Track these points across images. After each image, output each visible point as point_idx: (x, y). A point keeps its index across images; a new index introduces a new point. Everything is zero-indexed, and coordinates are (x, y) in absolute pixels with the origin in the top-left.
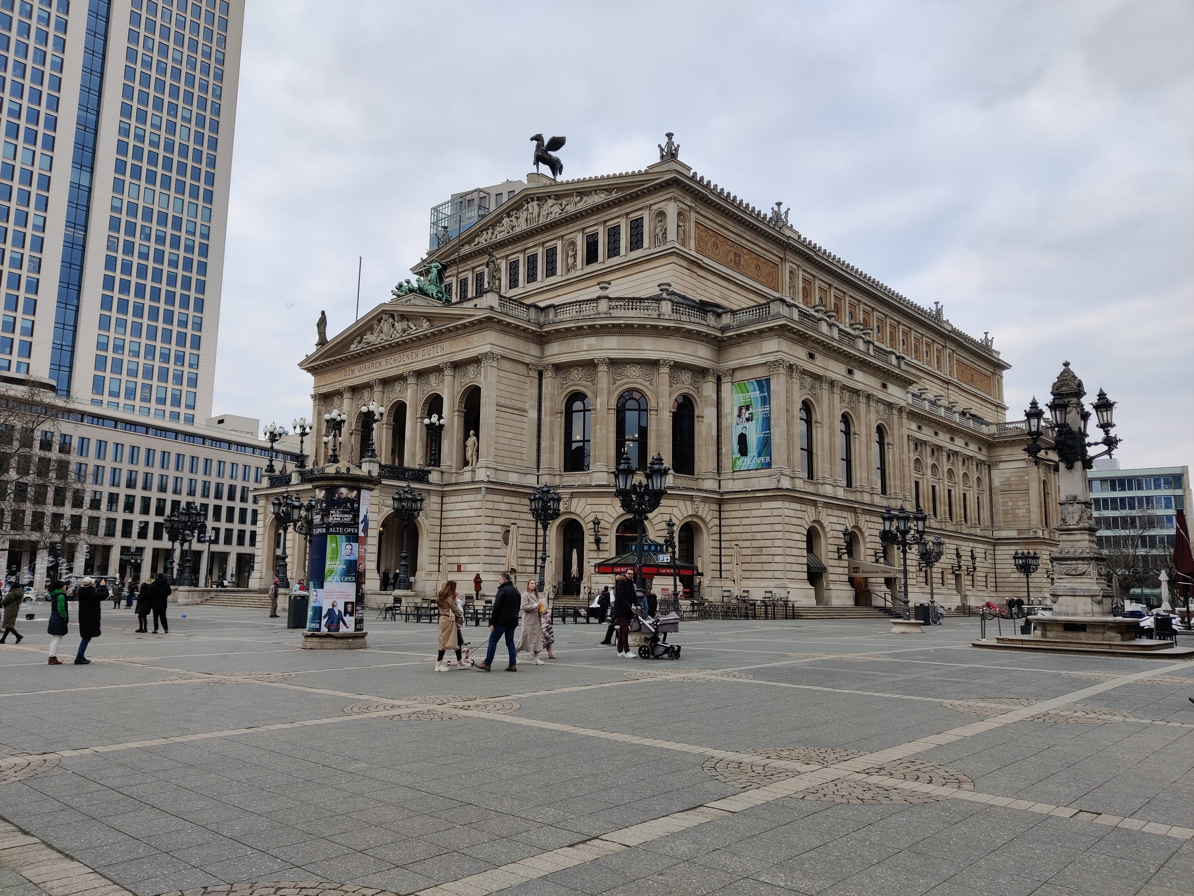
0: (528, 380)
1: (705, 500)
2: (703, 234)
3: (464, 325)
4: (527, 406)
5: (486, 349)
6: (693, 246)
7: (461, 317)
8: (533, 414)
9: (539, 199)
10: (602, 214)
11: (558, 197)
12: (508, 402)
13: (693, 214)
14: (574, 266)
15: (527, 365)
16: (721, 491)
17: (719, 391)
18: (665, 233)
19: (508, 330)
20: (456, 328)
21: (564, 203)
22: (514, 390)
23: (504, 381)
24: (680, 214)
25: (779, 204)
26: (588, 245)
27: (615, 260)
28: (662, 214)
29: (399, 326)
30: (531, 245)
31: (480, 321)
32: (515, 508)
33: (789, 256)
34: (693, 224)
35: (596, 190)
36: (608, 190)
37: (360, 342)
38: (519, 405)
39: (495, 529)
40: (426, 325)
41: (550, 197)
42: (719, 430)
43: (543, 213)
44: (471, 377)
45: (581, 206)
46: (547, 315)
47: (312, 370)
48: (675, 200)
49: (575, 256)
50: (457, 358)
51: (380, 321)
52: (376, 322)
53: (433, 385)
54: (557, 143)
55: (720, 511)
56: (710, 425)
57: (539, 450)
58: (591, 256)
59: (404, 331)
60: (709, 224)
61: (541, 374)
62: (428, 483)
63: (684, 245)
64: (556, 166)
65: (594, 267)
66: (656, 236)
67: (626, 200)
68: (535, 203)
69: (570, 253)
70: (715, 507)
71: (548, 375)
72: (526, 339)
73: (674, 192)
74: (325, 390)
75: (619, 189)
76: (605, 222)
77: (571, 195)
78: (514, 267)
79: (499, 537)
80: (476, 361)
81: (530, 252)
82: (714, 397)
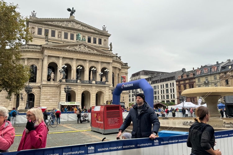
21: (83, 27)
26: (88, 39)
28: (105, 40)
30: (72, 32)
36: (95, 30)
41: (79, 24)
45: (88, 30)
76: (93, 36)
78: (66, 34)
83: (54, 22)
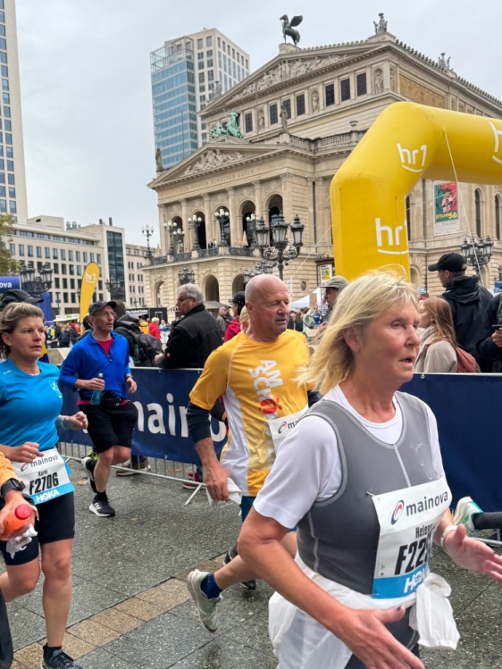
0: (307, 188)
1: (419, 255)
2: (403, 82)
3: (269, 156)
4: (307, 205)
5: (284, 171)
6: (399, 91)
7: (266, 151)
8: (311, 210)
9: (289, 62)
10: (336, 72)
11: (304, 60)
12: (298, 204)
13: (398, 69)
14: (317, 107)
15: (306, 178)
16: (427, 248)
17: (424, 186)
18: (382, 84)
19: (296, 157)
20: (263, 158)
21: (308, 64)
22: (300, 195)
23: (295, 190)
24: (391, 70)
25: (443, 54)
26: (327, 93)
27: (347, 103)
28: (379, 71)
29: (220, 158)
30: (285, 93)
31: (280, 153)
32: (307, 268)
33: (452, 91)
34: (398, 76)
35: (331, 55)
36: (341, 55)
37: (191, 169)
38: (304, 205)
39: (297, 281)
40: (240, 156)
41: (297, 60)
42: (424, 211)
43: (293, 71)
44: (273, 189)
45: (320, 66)
46: (316, 145)
47: (157, 189)
48: (389, 61)
49: (317, 101)
50: (263, 177)
51: (205, 155)
52: (202, 156)
53: (246, 195)
54: (297, 21)
55: (426, 261)
56: (419, 208)
57: (315, 232)
58: (330, 100)
59: (224, 161)
60: (407, 74)
61: (314, 184)
62: (253, 256)
63: (393, 91)
64: (295, 37)
65: (332, 108)
66: (376, 85)
67: (354, 61)
68: (287, 65)
69: (314, 99)
70: (423, 259)
71: (319, 185)
72: (306, 162)
73: (388, 55)
74: (167, 201)
75: (349, 54)
76: (339, 76)
77: (314, 58)
78: (273, 109)
79: (299, 286)
80: (277, 178)
81: (285, 98)
82: (421, 191)
83: (245, 91)
